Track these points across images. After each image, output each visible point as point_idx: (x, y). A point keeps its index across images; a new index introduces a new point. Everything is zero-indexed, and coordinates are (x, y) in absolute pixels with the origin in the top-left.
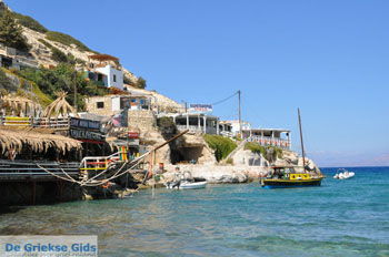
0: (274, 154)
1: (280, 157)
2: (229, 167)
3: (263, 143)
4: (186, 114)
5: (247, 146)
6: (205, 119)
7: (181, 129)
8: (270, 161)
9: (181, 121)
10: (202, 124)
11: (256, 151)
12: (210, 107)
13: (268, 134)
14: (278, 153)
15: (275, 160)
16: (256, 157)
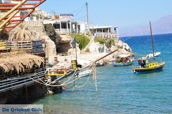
0: (110, 43)
1: (114, 45)
2: (88, 55)
3: (103, 36)
4: (59, 21)
5: (96, 40)
6: (70, 23)
7: (57, 31)
8: (108, 47)
9: (56, 26)
10: (69, 28)
11: (102, 43)
12: (72, 15)
13: (105, 30)
14: (112, 42)
15: (111, 46)
16: (102, 46)
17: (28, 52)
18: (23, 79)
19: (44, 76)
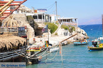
0: (72, 29)
1: (74, 31)
2: (56, 37)
3: (67, 25)
4: (37, 14)
5: (62, 27)
6: (44, 15)
7: (35, 20)
8: (70, 32)
9: (35, 17)
10: (44, 18)
11: (66, 29)
12: (46, 10)
13: (68, 20)
15: (72, 32)
16: (66, 31)
17: (15, 35)
18: (11, 54)
19: (26, 52)
